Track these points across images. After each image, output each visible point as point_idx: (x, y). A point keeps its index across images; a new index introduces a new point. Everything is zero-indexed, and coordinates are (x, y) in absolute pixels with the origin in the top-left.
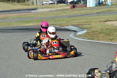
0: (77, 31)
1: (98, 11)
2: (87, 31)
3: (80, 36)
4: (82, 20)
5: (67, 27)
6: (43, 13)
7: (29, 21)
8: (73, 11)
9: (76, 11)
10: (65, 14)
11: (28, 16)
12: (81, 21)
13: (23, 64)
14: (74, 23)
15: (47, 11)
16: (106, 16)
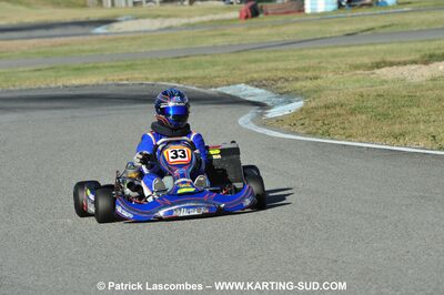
0: (268, 103)
1: (349, 28)
2: (306, 104)
3: (278, 123)
4: (286, 63)
5: (229, 90)
6: (137, 35)
7: (85, 69)
8: (250, 28)
9: (262, 30)
10: (219, 41)
11: (81, 47)
12: (281, 65)
13: (61, 230)
14: (256, 72)
15: (155, 28)
16: (378, 47)
